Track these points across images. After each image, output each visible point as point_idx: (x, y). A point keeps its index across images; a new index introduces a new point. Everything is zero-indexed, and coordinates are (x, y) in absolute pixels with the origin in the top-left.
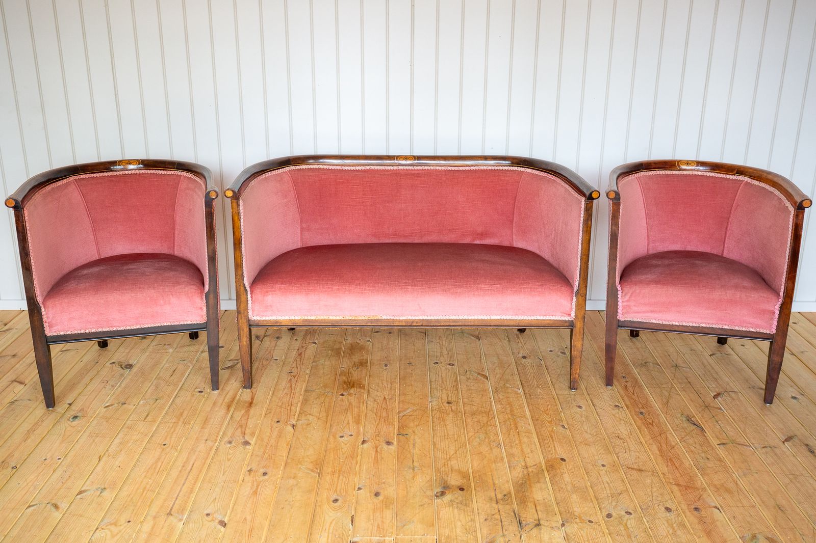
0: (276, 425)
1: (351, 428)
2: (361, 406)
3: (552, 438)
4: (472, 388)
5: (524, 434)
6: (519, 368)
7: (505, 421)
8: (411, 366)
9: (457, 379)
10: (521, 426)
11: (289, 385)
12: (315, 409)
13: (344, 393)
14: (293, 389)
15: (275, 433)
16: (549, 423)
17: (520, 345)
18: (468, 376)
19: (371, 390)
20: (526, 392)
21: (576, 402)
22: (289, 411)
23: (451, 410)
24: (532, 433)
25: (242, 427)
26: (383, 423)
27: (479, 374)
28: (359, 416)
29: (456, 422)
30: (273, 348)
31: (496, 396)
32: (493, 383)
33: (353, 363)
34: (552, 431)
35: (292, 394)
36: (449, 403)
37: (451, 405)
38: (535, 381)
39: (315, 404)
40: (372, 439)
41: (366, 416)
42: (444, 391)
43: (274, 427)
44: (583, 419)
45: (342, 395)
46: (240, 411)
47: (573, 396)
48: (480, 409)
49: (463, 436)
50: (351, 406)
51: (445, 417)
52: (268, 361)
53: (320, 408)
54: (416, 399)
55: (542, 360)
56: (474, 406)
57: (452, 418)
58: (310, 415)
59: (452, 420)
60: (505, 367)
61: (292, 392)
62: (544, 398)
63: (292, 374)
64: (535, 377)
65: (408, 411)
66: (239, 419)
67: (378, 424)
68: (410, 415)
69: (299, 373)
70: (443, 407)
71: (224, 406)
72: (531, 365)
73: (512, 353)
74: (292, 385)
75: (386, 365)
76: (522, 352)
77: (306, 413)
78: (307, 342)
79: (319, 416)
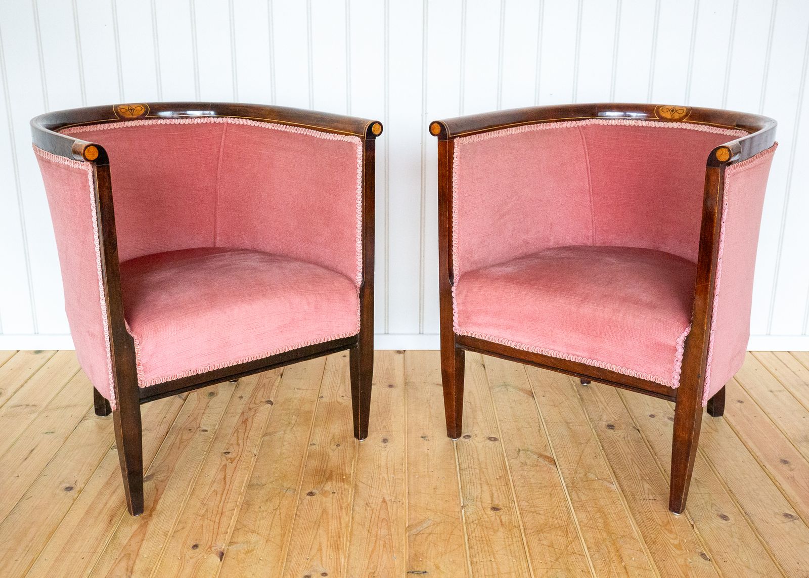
0: (190, 553)
1: (324, 559)
2: (344, 515)
4: (532, 481)
5: (637, 572)
6: (605, 445)
7: (597, 545)
8: (426, 442)
9: (505, 464)
10: (628, 556)
11: (221, 476)
12: (262, 521)
13: (314, 491)
14: (228, 483)
15: (188, 570)
16: (678, 549)
17: (601, 406)
18: (523, 459)
19: (360, 484)
20: (626, 488)
21: (714, 507)
22: (216, 527)
23: (499, 522)
24: (651, 571)
26: (381, 548)
27: (540, 455)
28: (339, 535)
29: (512, 548)
30: (202, 411)
31: (574, 496)
32: (566, 471)
33: (331, 437)
34: (686, 565)
35: (226, 492)
36: (495, 509)
37: (498, 513)
38: (636, 466)
39: (263, 512)
41: (351, 534)
42: (485, 488)
43: (187, 557)
44: (736, 540)
45: (311, 494)
46: (131, 525)
47: (707, 496)
48: (551, 520)
50: (325, 516)
51: (491, 537)
52: (192, 434)
53: (271, 519)
54: (438, 501)
55: (641, 432)
56: (540, 514)
57: (504, 540)
58: (253, 532)
59: (503, 543)
60: (581, 444)
61: (224, 489)
62: (657, 499)
63: (229, 456)
64: (636, 461)
65: (425, 525)
66: (127, 541)
67: (373, 551)
68: (430, 534)
69: (240, 453)
70: (485, 516)
71: (105, 516)
72: (623, 440)
73: (590, 419)
74: (227, 476)
75: (385, 441)
76: (605, 417)
77: (246, 529)
78: (257, 402)
79: (269, 535)
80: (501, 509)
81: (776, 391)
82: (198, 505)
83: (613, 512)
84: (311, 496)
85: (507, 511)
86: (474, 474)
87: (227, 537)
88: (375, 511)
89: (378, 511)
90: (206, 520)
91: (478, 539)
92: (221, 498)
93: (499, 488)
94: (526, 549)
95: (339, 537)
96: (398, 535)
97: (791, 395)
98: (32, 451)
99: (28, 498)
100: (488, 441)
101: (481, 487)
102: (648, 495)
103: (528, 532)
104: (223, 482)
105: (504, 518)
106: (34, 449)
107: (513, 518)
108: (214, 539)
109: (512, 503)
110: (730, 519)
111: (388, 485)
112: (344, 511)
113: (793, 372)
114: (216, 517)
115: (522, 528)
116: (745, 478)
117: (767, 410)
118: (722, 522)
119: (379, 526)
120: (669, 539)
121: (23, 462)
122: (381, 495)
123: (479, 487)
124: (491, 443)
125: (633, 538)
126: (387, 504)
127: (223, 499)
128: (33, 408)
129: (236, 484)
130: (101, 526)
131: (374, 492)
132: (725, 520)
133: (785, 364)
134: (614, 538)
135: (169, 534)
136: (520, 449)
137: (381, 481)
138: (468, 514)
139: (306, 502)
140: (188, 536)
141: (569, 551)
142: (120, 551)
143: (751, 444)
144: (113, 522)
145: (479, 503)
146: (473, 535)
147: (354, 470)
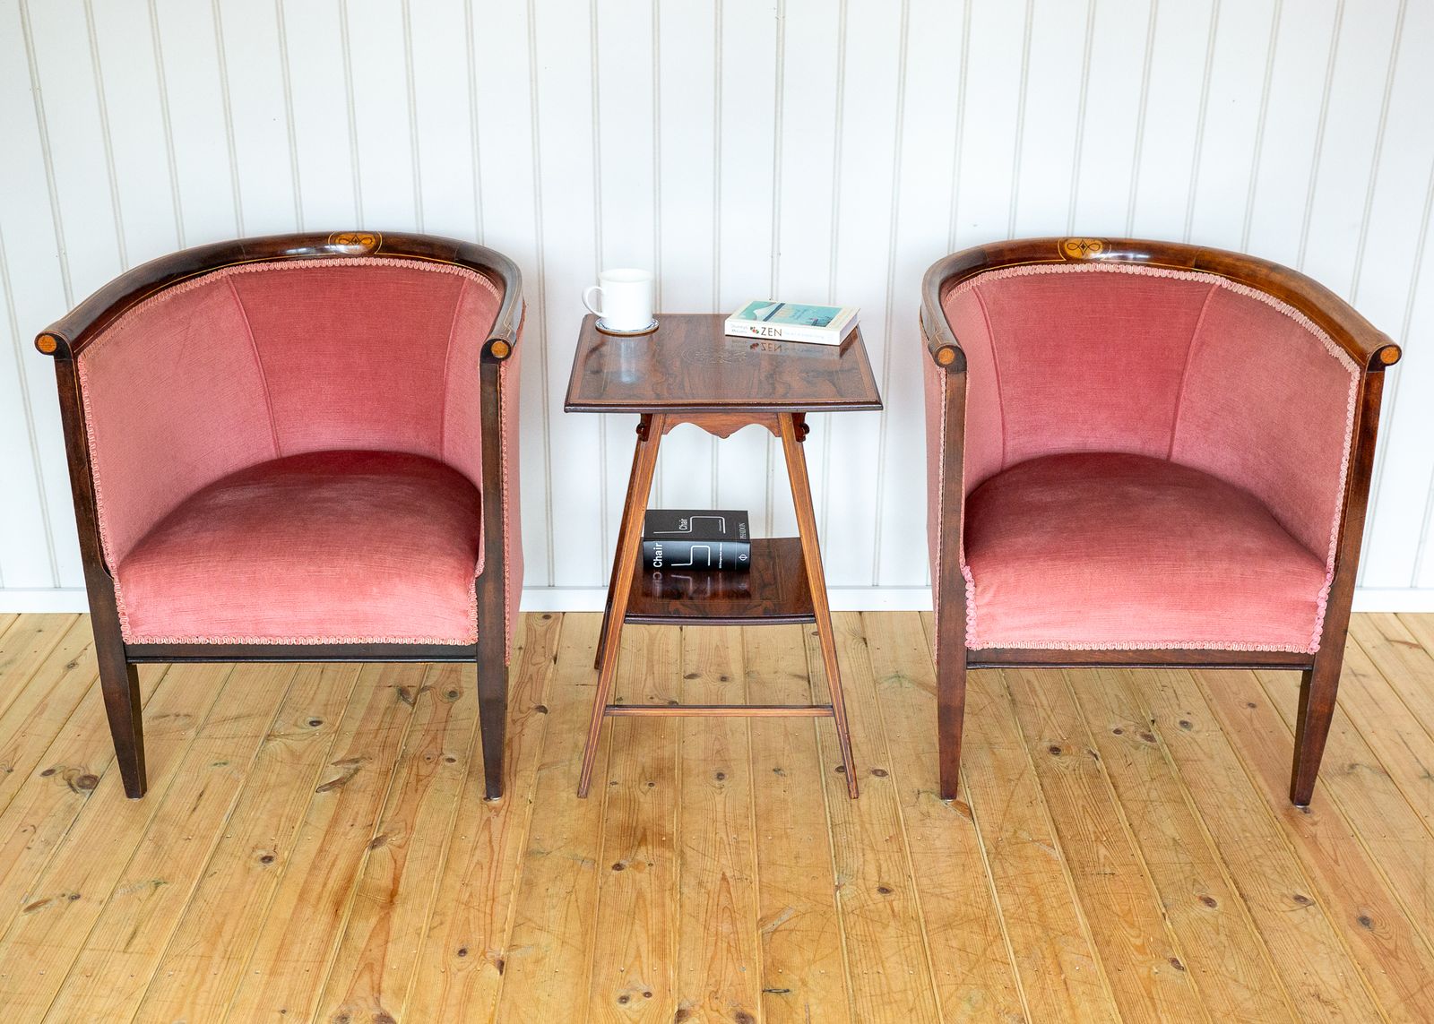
0: (457, 962)
1: (645, 970)
2: (668, 901)
3: (1152, 999)
4: (938, 843)
5: (1080, 989)
6: (1046, 783)
7: (1029, 947)
8: (781, 779)
9: (897, 815)
10: (1071, 962)
11: (484, 838)
12: (553, 913)
13: (622, 862)
14: (497, 848)
15: (457, 989)
16: (1140, 953)
17: (1042, 715)
18: (923, 808)
19: (689, 852)
20: (1072, 854)
21: (1197, 883)
22: (488, 921)
23: (889, 911)
24: (1101, 987)
25: (372, 966)
26: (725, 953)
28: (663, 933)
29: (908, 952)
30: (442, 726)
31: (998, 868)
32: (987, 827)
33: (639, 770)
34: (1149, 977)
35: (495, 863)
36: (884, 890)
37: (889, 897)
38: (1089, 821)
39: (552, 897)
40: (702, 1007)
41: (680, 932)
42: (870, 856)
43: (454, 969)
44: (1223, 938)
45: (618, 867)
46: (368, 917)
47: (1187, 866)
48: (963, 908)
49: (927, 994)
50: (641, 903)
51: (878, 935)
52: (432, 766)
53: (565, 908)
54: (802, 878)
55: (1100, 759)
56: (948, 899)
57: (896, 940)
58: (541, 929)
59: (895, 945)
60: (1011, 780)
61: (492, 861)
62: (1117, 873)
63: (492, 804)
64: (1089, 810)
65: (785, 918)
66: (365, 944)
67: (713, 958)
68: (792, 930)
69: (507, 799)
70: (869, 902)
71: (327, 904)
72: (1073, 773)
73: (1024, 736)
74: (494, 838)
75: (720, 776)
76: (1047, 734)
77: (531, 924)
78: (523, 708)
79: (564, 933)
80: (892, 890)
82: (458, 885)
83: (1052, 893)
84: (618, 870)
85: (902, 895)
86: (853, 834)
87: (505, 937)
88: (712, 895)
89: (716, 895)
90: (472, 910)
91: (859, 938)
92: (489, 875)
93: (890, 856)
94: (928, 954)
95: (664, 937)
96: (748, 934)
98: (201, 795)
99: (212, 875)
100: (873, 775)
101: (864, 855)
102: (1104, 865)
103: (931, 927)
104: (489, 849)
105: (897, 906)
106: (202, 792)
107: (909, 904)
108: (488, 940)
109: (908, 880)
110: (1219, 904)
111: (728, 851)
112: (667, 894)
114: (485, 906)
116: (1245, 837)
118: (1206, 909)
119: (720, 917)
120: (1129, 937)
121: (191, 813)
122: (719, 869)
123: (861, 855)
124: (877, 779)
125: (1078, 936)
126: (728, 883)
127: (492, 878)
128: (187, 721)
129: (508, 852)
130: (324, 918)
131: (709, 863)
132: (1210, 906)
134: (1052, 936)
135: (423, 932)
136: (920, 790)
137: (718, 845)
138: (846, 899)
139: (611, 880)
140: (449, 936)
141: (988, 956)
142: (358, 959)
143: (1259, 780)
144: (340, 913)
145: (860, 881)
146: (853, 931)
147: (677, 827)
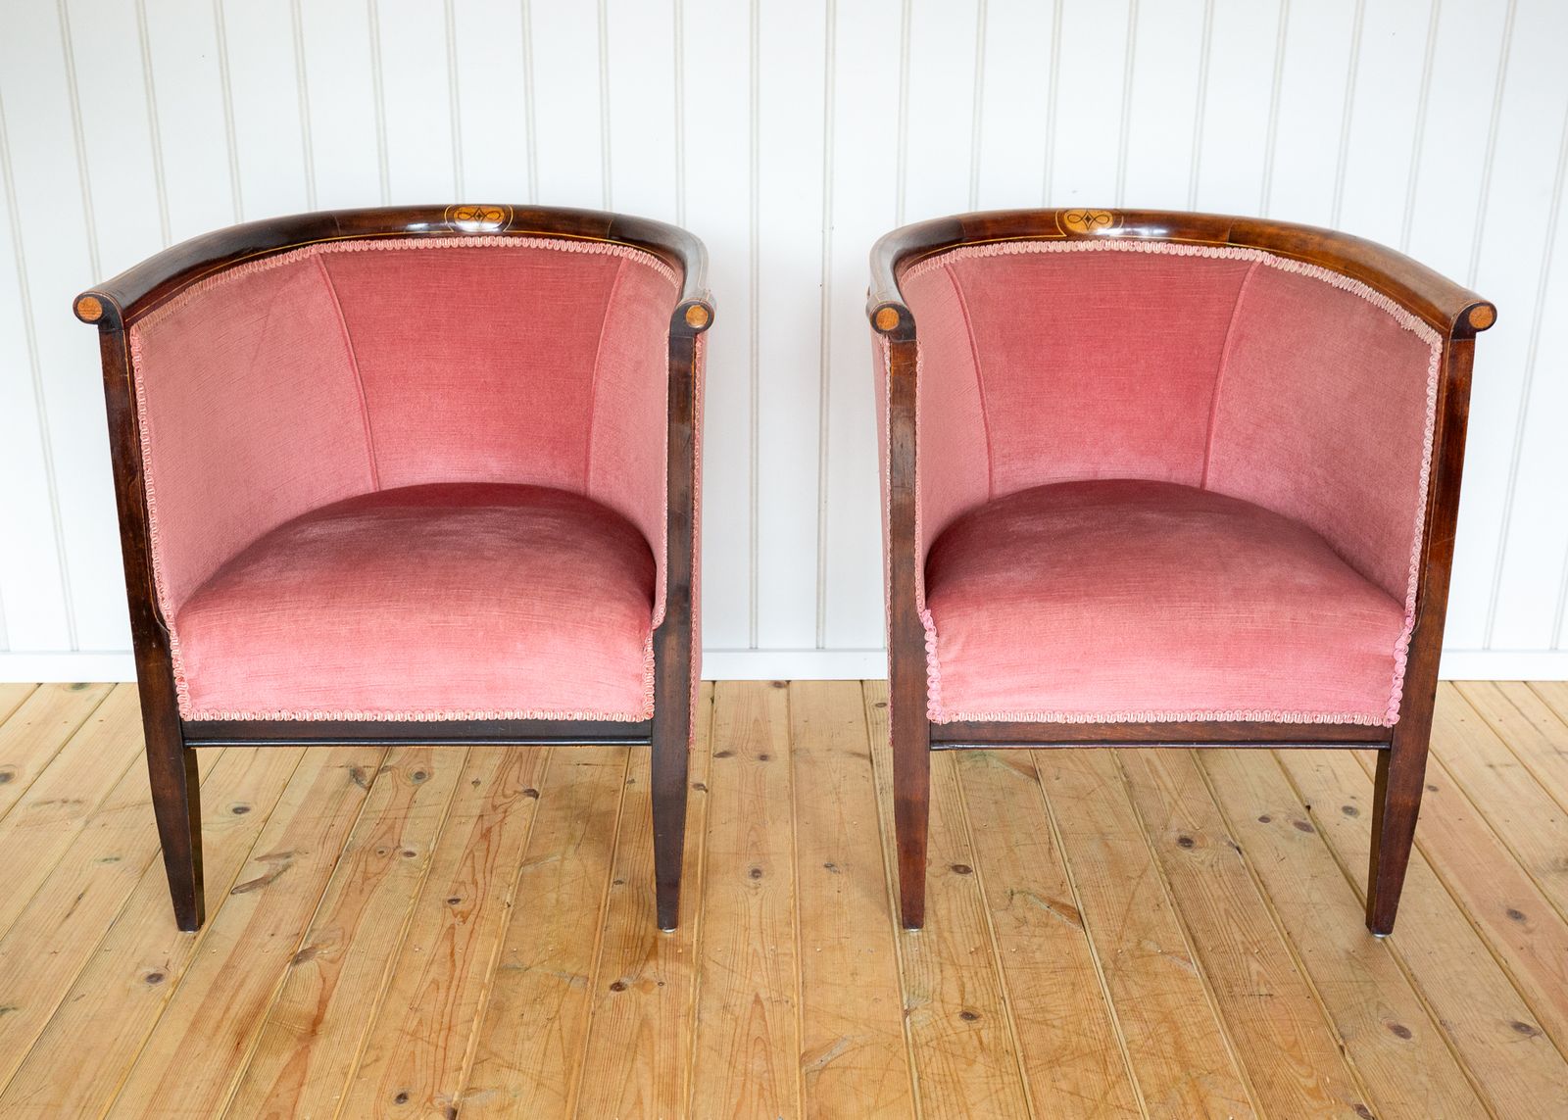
0: (393, 1111)
2: (682, 1029)
4: (1038, 956)
6: (1177, 881)
7: (1163, 1089)
8: (835, 876)
9: (986, 924)
10: (1221, 1111)
11: (445, 949)
12: (527, 1045)
13: (624, 980)
14: (459, 963)
16: (1314, 1097)
17: (1167, 799)
18: (1019, 912)
19: (710, 965)
20: (1215, 970)
21: (1383, 1010)
22: (441, 1052)
23: (976, 1042)
25: (277, 1116)
26: (755, 1098)
27: (1052, 903)
28: (674, 1072)
29: (1002, 1097)
30: (402, 813)
31: (1118, 989)
32: (1102, 937)
35: (455, 983)
36: (968, 1016)
37: (975, 1024)
38: (1234, 925)
39: (527, 1024)
41: (696, 1070)
42: (949, 972)
44: (1424, 1079)
45: (618, 987)
46: (277, 1054)
47: (1367, 987)
48: (1074, 1039)
50: (646, 1032)
51: (961, 1074)
52: (385, 860)
53: (545, 1039)
54: (860, 1000)
55: (1243, 852)
56: (1054, 1027)
57: (985, 1080)
58: (510, 1067)
59: (985, 1087)
60: (1129, 878)
61: (452, 978)
62: (1275, 994)
63: (458, 907)
64: (1234, 914)
65: (837, 1051)
66: (271, 1086)
67: (739, 1105)
68: (845, 1069)
69: (478, 902)
70: (950, 1032)
71: (226, 1037)
72: (1210, 869)
73: (1145, 825)
74: (457, 949)
75: (756, 873)
76: (1174, 822)
77: (500, 1061)
78: (508, 792)
79: (541, 1072)
80: (980, 1016)
81: (1501, 765)
82: (404, 1010)
83: (1191, 1020)
84: (618, 990)
85: (992, 1022)
86: (927, 944)
87: (461, 1077)
88: (740, 1022)
89: (746, 1022)
90: (420, 1042)
91: (937, 1078)
92: (447, 996)
93: (976, 973)
94: (1029, 1098)
95: (675, 1076)
96: (787, 1072)
97: (1527, 773)
98: (79, 898)
99: (78, 999)
100: (952, 874)
101: (941, 971)
102: (1258, 984)
103: (1032, 1063)
104: (449, 964)
105: (987, 1036)
106: (82, 894)
107: (1003, 1035)
108: (437, 1081)
109: (1000, 1003)
110: (1413, 1034)
111: (763, 966)
112: (681, 1020)
113: (1534, 725)
114: (438, 1037)
115: (1020, 1055)
116: (1440, 949)
117: (1484, 805)
118: (1397, 1041)
119: (750, 1050)
120: (1298, 1077)
121: (64, 921)
122: (750, 989)
123: (937, 971)
124: (959, 877)
125: (1228, 1075)
126: (762, 1007)
127: (451, 1000)
128: (77, 807)
129: (474, 968)
130: (220, 1055)
131: (738, 982)
132: (1402, 1036)
133: (1517, 708)
134: (1195, 1075)
135: (351, 1072)
136: (1015, 890)
137: (750, 958)
138: (919, 1028)
139: (608, 1004)
140: (387, 1076)
141: (1109, 1102)
142: (260, 1108)
143: (1451, 878)
144: (243, 1046)
145: (937, 1005)
146: (929, 1070)
147: (698, 936)
